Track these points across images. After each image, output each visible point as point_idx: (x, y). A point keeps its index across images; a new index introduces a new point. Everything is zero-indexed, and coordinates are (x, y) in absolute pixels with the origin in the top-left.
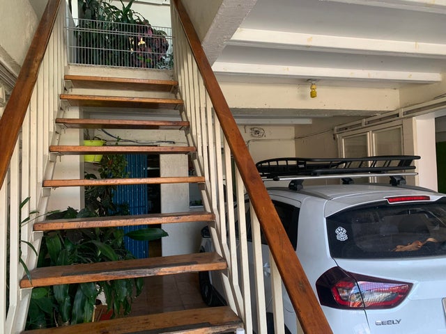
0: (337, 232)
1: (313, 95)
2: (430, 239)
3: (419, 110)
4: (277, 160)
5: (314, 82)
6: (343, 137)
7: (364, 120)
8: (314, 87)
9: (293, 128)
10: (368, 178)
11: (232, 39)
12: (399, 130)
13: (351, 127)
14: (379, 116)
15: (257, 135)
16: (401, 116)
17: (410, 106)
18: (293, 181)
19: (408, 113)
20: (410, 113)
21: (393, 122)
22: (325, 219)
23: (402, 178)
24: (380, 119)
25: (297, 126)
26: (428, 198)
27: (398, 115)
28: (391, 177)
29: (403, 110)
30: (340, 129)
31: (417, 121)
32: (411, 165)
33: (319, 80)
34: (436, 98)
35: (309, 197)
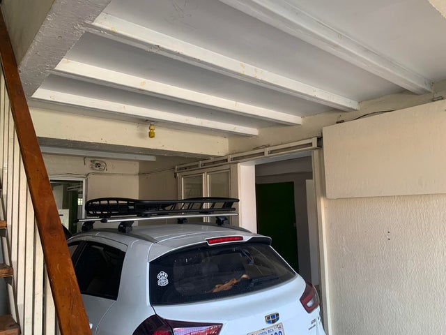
0: (159, 277)
1: (151, 135)
2: (244, 276)
3: (243, 157)
4: (108, 199)
5: (152, 123)
6: (183, 176)
7: (201, 162)
8: (152, 127)
9: (138, 164)
10: (202, 218)
11: (56, 68)
12: (228, 173)
13: (190, 167)
14: (212, 160)
15: (98, 168)
16: (229, 161)
17: (236, 153)
18: (122, 223)
19: (234, 159)
20: (237, 159)
21: (222, 166)
22: (148, 264)
23: (226, 218)
24: (214, 163)
25: (142, 163)
26: (242, 238)
27: (227, 160)
28: (217, 217)
29: (231, 156)
30: (181, 169)
31: (241, 166)
32: (232, 207)
33: (157, 122)
34: (254, 149)
35: (138, 240)
